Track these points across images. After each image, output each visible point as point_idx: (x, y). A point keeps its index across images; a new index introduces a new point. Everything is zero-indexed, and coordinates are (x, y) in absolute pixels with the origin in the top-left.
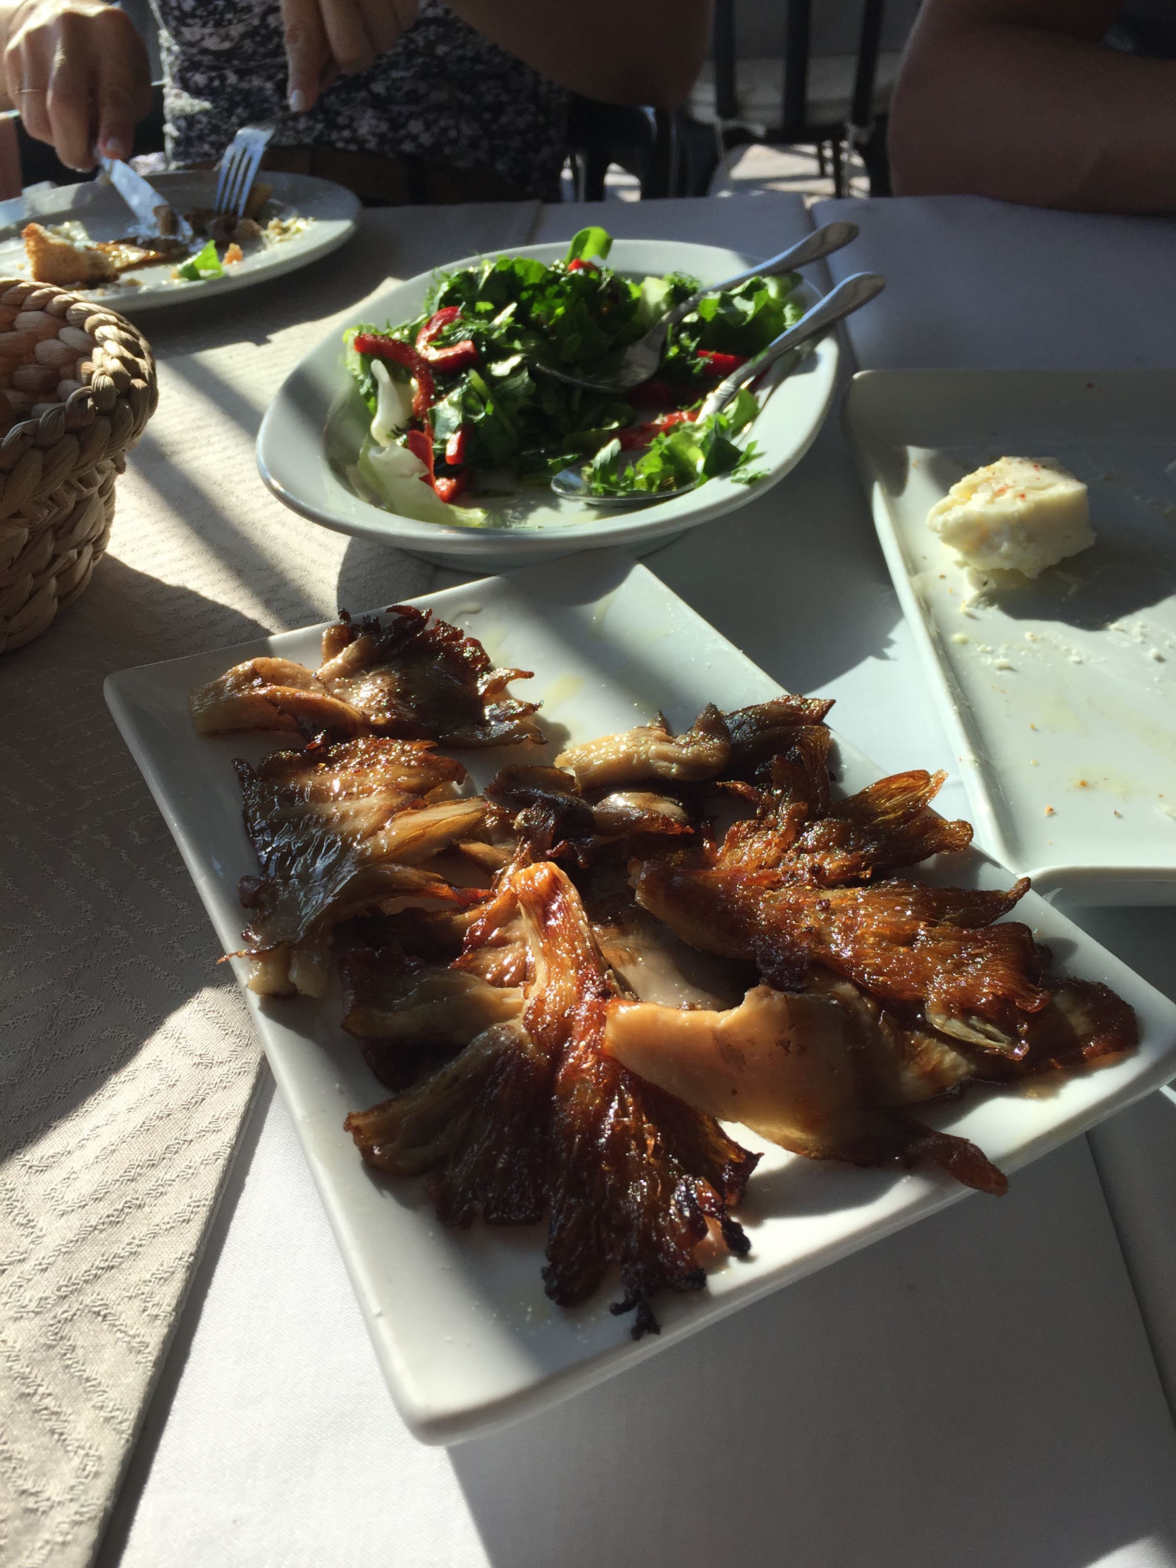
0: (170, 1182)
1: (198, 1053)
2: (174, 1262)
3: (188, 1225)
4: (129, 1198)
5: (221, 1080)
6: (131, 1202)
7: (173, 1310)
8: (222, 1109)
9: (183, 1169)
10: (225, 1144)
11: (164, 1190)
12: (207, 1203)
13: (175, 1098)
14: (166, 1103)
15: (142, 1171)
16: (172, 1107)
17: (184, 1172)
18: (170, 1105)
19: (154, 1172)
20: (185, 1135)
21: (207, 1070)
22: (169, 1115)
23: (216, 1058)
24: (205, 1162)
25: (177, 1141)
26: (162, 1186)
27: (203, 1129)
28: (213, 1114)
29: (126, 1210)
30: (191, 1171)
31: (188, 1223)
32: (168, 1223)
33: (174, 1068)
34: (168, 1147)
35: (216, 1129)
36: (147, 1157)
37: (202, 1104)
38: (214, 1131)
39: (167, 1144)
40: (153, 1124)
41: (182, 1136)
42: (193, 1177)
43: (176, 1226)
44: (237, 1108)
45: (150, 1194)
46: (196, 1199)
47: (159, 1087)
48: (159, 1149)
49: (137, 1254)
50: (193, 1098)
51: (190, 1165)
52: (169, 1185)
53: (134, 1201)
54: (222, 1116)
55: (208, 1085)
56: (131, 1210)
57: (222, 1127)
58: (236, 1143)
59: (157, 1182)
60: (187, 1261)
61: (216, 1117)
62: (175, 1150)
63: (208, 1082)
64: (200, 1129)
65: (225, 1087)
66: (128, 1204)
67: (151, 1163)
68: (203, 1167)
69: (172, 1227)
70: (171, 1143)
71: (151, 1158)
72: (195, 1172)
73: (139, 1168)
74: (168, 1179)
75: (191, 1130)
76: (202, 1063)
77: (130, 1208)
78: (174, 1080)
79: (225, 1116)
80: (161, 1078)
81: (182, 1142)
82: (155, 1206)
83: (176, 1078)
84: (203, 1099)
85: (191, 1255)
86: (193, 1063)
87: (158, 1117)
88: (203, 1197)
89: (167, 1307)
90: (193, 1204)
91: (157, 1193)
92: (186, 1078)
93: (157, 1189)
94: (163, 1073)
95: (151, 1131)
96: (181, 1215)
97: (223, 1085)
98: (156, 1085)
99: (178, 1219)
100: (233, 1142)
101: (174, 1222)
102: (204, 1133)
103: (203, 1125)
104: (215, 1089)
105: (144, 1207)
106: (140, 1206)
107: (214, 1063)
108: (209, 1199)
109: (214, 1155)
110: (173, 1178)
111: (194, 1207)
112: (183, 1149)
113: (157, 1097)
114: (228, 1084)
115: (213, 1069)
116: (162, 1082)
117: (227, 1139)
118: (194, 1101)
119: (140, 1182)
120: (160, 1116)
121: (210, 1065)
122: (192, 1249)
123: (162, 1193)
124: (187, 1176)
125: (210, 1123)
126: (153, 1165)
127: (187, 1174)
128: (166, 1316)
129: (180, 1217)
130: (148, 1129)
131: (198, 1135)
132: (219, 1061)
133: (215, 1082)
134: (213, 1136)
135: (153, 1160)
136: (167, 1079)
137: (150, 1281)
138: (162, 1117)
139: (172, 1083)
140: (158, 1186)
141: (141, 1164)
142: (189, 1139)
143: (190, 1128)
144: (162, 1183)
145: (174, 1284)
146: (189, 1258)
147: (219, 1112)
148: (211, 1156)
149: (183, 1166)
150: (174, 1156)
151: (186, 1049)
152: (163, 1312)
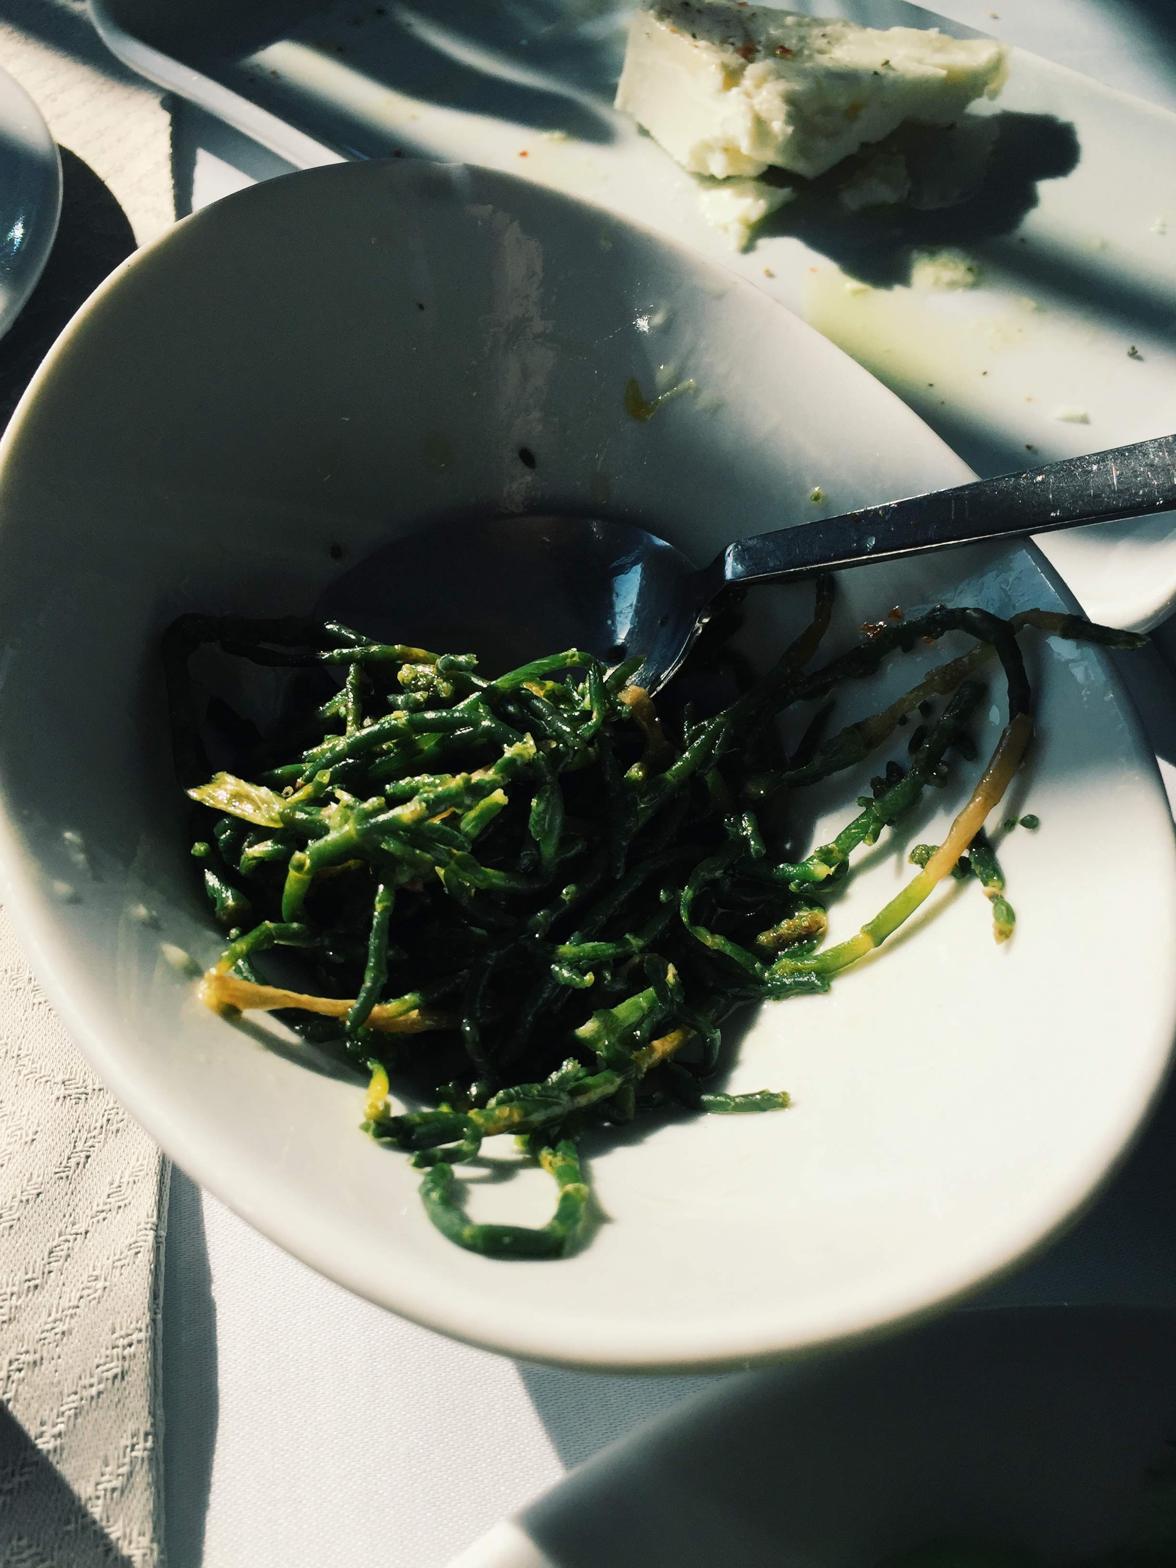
0: (71, 1311)
1: (59, 1079)
2: (124, 1456)
3: (124, 1383)
4: (12, 1355)
5: (108, 1120)
6: (17, 1360)
7: (152, 1541)
8: (122, 1168)
9: (86, 1284)
10: (142, 1226)
11: (65, 1328)
12: (142, 1335)
13: (40, 1162)
14: (28, 1175)
15: (20, 1301)
16: (40, 1180)
17: (89, 1288)
18: (35, 1176)
19: (39, 1298)
20: (74, 1224)
21: (81, 1106)
22: (38, 1195)
23: (89, 1082)
24: (119, 1264)
25: (62, 1238)
26: (61, 1320)
27: (100, 1208)
28: (109, 1179)
29: (16, 1376)
30: (100, 1284)
31: (123, 1378)
32: (92, 1386)
33: (25, 1112)
34: (51, 1252)
35: (122, 1204)
36: (21, 1276)
37: (87, 1166)
38: (120, 1207)
39: (49, 1245)
40: (16, 1216)
41: (70, 1227)
42: (106, 1294)
43: (106, 1389)
44: (146, 1162)
45: (45, 1339)
46: (123, 1333)
47: (10, 1149)
48: (38, 1256)
49: (58, 1451)
50: (69, 1158)
51: (95, 1273)
52: (72, 1316)
53: (23, 1358)
54: (124, 1180)
55: (89, 1132)
56: (23, 1372)
57: (130, 1198)
58: (159, 1217)
59: (50, 1315)
60: (145, 1449)
61: (116, 1184)
62: (64, 1253)
63: (86, 1127)
64: (95, 1208)
65: (118, 1131)
66: (15, 1366)
67: (32, 1283)
68: (117, 1272)
69: (99, 1393)
70: (55, 1243)
71: (29, 1276)
72: (107, 1284)
73: (14, 1297)
74: (67, 1305)
75: (81, 1213)
76: (70, 1096)
77: (20, 1370)
78: (30, 1132)
79: (131, 1179)
80: (9, 1131)
81: (71, 1238)
82: (59, 1357)
83: (34, 1129)
84: (88, 1157)
85: (147, 1434)
86: (54, 1097)
87: (21, 1201)
88: (132, 1326)
89: (141, 1539)
90: (121, 1342)
91: (56, 1334)
92: (49, 1125)
93: (53, 1329)
94: (10, 1124)
95: (16, 1228)
96: (108, 1366)
97: (114, 1128)
98: (4, 1147)
99: (105, 1374)
100: (155, 1219)
101: (99, 1383)
102: (103, 1215)
103: (100, 1200)
104: (103, 1136)
105: (41, 1364)
106: (35, 1363)
107: (89, 1091)
108: (144, 1327)
109: (130, 1249)
110: (74, 1302)
111: (124, 1348)
112: (76, 1250)
113: (10, 1166)
114: (121, 1125)
115: (91, 1102)
116: (13, 1140)
117: (143, 1218)
118: (73, 1162)
119: (22, 1319)
120: (24, 1199)
121: (83, 1097)
122: (145, 1424)
123: (63, 1333)
124: (97, 1295)
125: (109, 1196)
126: (36, 1287)
127: (96, 1291)
128: (145, 1555)
129: (107, 1371)
130: (11, 1227)
131: (95, 1220)
132: (97, 1087)
133: (98, 1125)
134: (119, 1216)
135: (34, 1279)
136: (19, 1133)
137: (98, 1498)
138: (28, 1201)
139: (29, 1139)
140: (55, 1321)
141: (15, 1289)
142: (83, 1230)
143: (78, 1210)
144: (59, 1316)
145: (138, 1493)
146: (146, 1441)
147: (119, 1173)
148: (126, 1252)
149: (85, 1278)
150: (66, 1264)
151: (38, 1076)
152: (138, 1548)
